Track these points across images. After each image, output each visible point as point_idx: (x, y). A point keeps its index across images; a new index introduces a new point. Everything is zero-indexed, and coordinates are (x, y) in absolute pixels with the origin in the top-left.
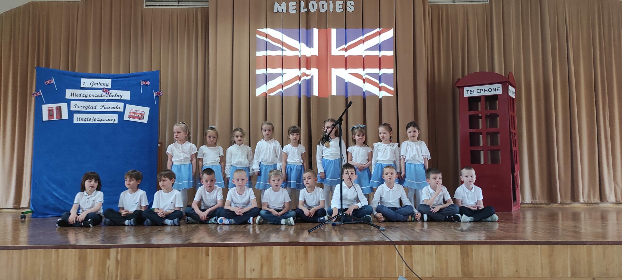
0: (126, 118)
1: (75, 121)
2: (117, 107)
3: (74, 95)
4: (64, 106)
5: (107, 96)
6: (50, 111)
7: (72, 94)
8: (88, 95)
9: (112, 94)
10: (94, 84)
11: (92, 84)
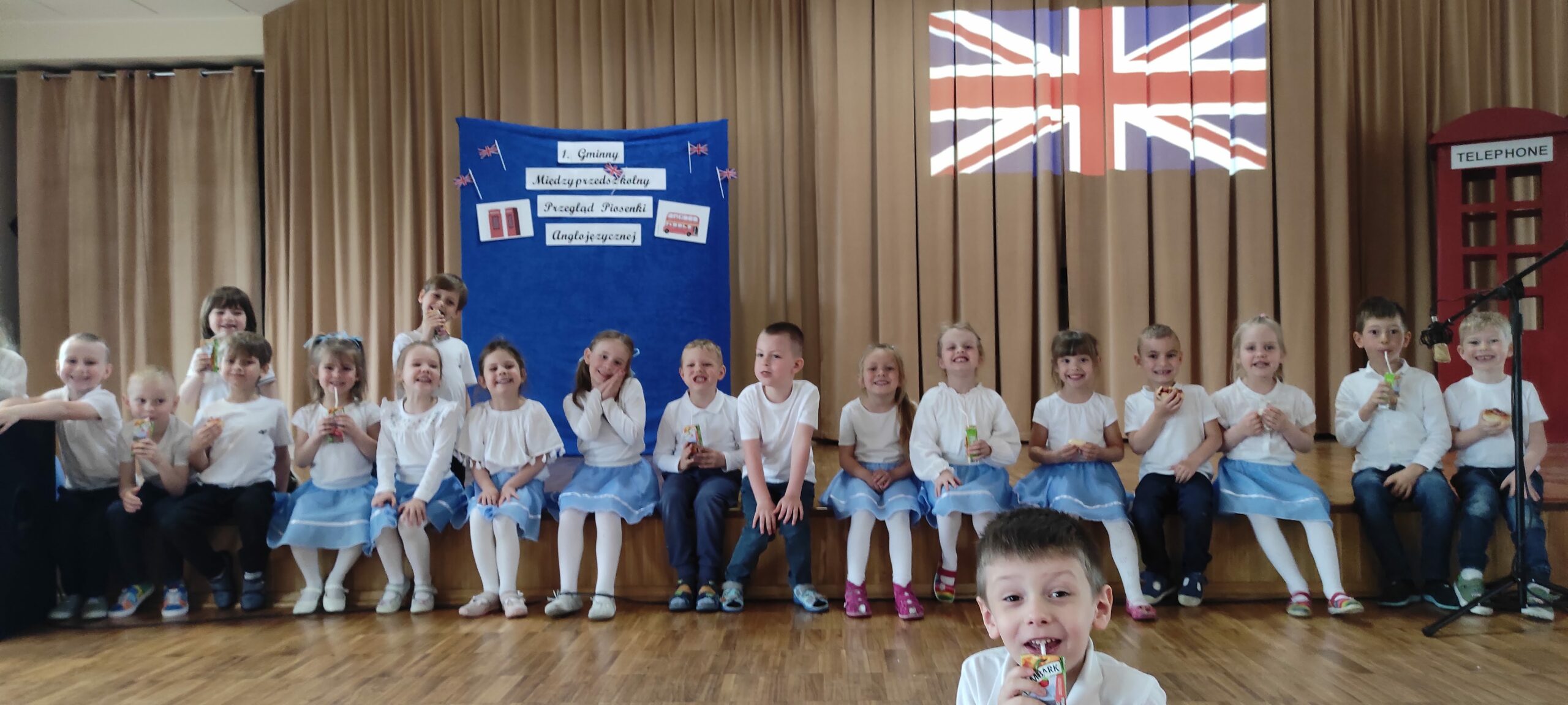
0: (659, 232)
1: (550, 242)
2: (638, 207)
3: (545, 181)
4: (523, 206)
5: (616, 182)
6: (495, 218)
7: (540, 180)
8: (575, 182)
9: (627, 178)
10: (586, 154)
11: (581, 155)
